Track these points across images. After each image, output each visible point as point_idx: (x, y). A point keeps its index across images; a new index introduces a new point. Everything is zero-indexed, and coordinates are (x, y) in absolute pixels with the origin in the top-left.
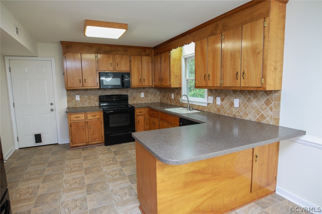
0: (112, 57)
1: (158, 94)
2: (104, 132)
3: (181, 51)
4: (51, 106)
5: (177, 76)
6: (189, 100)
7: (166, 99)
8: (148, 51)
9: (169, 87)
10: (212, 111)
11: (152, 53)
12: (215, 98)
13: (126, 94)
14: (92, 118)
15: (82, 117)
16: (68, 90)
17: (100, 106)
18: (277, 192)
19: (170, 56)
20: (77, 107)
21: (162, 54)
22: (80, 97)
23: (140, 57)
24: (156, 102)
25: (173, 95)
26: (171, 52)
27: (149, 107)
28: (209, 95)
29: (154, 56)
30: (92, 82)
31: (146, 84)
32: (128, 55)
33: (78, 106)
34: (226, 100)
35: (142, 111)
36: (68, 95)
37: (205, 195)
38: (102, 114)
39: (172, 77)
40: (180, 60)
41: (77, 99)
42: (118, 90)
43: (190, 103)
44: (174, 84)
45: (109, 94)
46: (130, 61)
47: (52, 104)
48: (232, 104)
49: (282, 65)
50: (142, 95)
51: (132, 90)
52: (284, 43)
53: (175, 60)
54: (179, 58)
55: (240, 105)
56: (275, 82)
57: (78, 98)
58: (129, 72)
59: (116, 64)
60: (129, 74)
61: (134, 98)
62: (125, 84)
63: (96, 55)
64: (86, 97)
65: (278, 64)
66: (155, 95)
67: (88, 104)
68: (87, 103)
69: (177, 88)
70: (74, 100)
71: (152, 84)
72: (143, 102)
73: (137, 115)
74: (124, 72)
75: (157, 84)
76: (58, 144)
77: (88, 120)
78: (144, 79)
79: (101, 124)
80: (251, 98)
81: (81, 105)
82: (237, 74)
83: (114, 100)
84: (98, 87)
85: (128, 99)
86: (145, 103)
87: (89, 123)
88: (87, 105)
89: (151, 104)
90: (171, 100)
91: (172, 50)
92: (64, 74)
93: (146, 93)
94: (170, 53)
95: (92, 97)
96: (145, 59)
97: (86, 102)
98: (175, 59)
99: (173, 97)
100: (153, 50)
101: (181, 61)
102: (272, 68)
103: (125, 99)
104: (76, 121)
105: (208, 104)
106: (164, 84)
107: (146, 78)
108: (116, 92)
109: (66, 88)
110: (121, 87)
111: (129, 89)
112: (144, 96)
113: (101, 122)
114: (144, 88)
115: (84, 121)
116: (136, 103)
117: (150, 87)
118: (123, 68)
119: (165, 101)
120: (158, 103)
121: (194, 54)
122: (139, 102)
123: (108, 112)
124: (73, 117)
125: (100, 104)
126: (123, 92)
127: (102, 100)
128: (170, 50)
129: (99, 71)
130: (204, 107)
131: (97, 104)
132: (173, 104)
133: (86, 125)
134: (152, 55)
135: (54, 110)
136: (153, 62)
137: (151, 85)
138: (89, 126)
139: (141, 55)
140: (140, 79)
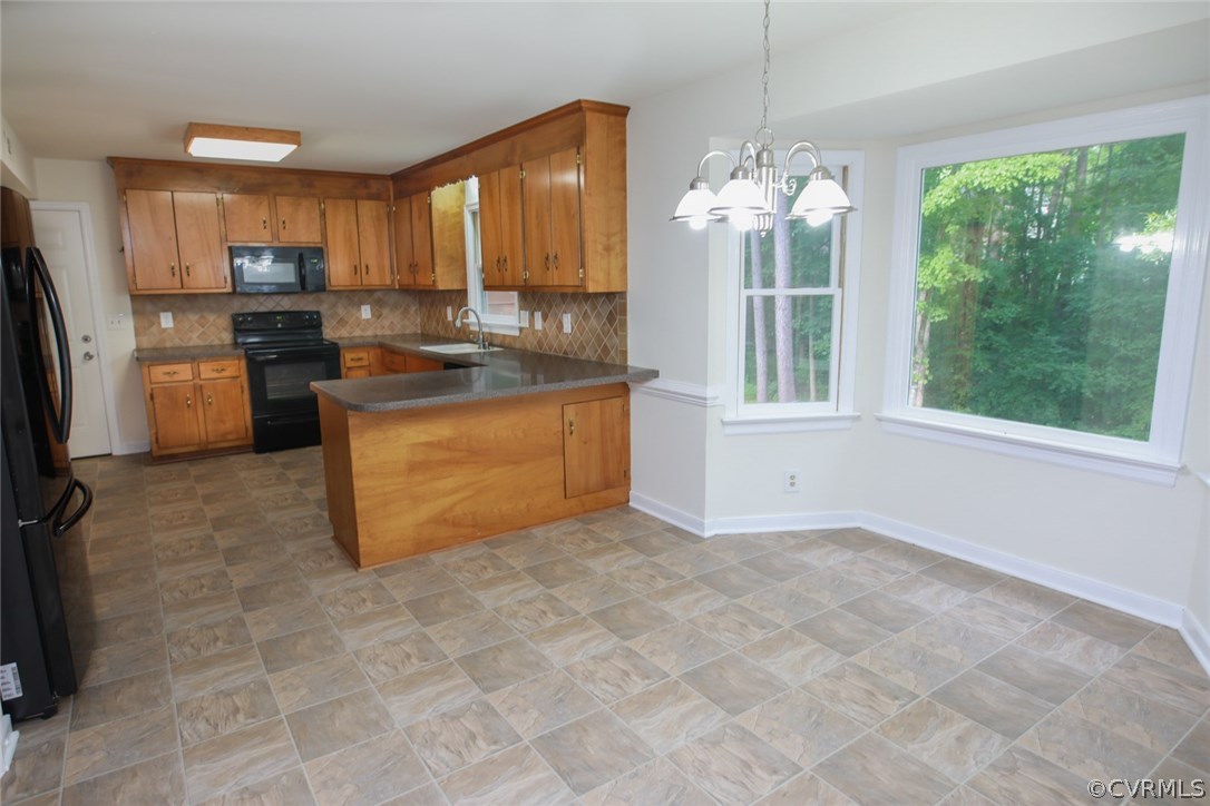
0: (266, 203)
1: (414, 309)
2: (253, 415)
3: (463, 191)
4: (85, 344)
5: (452, 257)
6: (482, 321)
7: (434, 323)
8: (375, 186)
9: (432, 288)
10: (529, 346)
11: (389, 190)
12: (532, 315)
13: (315, 309)
14: (215, 375)
15: (184, 372)
16: (134, 297)
17: (236, 344)
18: (630, 504)
19: (430, 205)
20: (165, 348)
21: (414, 197)
22: (174, 319)
23: (351, 203)
24: (408, 332)
25: (449, 310)
26: (433, 193)
27: (381, 346)
28: (521, 308)
29: (395, 199)
30: (209, 274)
31: (374, 279)
32: (314, 196)
33: (168, 344)
34: (550, 319)
35: (363, 355)
36: (136, 313)
37: (455, 491)
38: (243, 363)
39: (438, 260)
40: (460, 214)
41: (164, 325)
42: (291, 296)
43: (485, 330)
44: (444, 281)
45: (262, 309)
46: (323, 214)
47: (86, 339)
48: (560, 327)
49: (624, 242)
50: (366, 312)
51: (332, 298)
52: (625, 197)
53: (444, 215)
54: (458, 210)
55: (573, 328)
56: (609, 274)
57: (167, 320)
58: (320, 245)
59: (281, 223)
60: (319, 252)
61: (342, 322)
62: (310, 280)
63: (219, 196)
64: (193, 317)
65: (616, 239)
66: (406, 311)
67: (198, 337)
68: (195, 335)
69: (459, 291)
70: (154, 329)
71: (393, 281)
72: (369, 333)
73: (349, 368)
74: (303, 245)
75: (407, 280)
76: (110, 455)
77: (202, 382)
78: (367, 267)
79: (242, 392)
80: (589, 311)
81: (177, 342)
82: (547, 258)
83: (280, 326)
84: (229, 289)
85: (321, 325)
86: (376, 336)
87: (205, 391)
88: (195, 339)
89: (393, 337)
90: (446, 325)
91: (434, 189)
92: (123, 250)
93: (378, 305)
94: (430, 195)
95: (211, 318)
96: (368, 209)
97: (191, 332)
98: (445, 213)
99: (450, 318)
100: (391, 183)
101: (463, 218)
102: (600, 248)
103: (313, 322)
104: (167, 385)
105: (521, 329)
106: (424, 280)
107: (372, 264)
108: (286, 304)
109: (130, 291)
110: (299, 289)
111: (323, 296)
112: (373, 315)
113: (242, 387)
114: (370, 291)
115: (191, 383)
116: (346, 335)
117: (389, 290)
118: (303, 232)
119: (433, 327)
120: (415, 334)
121: (477, 207)
122: (357, 333)
123: (262, 358)
124: (159, 372)
125: (235, 339)
126: (305, 304)
127: (243, 327)
128: (429, 190)
129: (230, 244)
130: (514, 337)
131: (227, 337)
132: (452, 336)
133: (198, 394)
134: (389, 196)
135: (95, 357)
136: (393, 218)
137: (388, 282)
138: (205, 397)
139: (356, 199)
140: (356, 267)
